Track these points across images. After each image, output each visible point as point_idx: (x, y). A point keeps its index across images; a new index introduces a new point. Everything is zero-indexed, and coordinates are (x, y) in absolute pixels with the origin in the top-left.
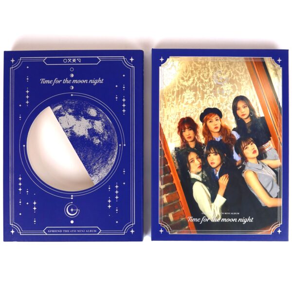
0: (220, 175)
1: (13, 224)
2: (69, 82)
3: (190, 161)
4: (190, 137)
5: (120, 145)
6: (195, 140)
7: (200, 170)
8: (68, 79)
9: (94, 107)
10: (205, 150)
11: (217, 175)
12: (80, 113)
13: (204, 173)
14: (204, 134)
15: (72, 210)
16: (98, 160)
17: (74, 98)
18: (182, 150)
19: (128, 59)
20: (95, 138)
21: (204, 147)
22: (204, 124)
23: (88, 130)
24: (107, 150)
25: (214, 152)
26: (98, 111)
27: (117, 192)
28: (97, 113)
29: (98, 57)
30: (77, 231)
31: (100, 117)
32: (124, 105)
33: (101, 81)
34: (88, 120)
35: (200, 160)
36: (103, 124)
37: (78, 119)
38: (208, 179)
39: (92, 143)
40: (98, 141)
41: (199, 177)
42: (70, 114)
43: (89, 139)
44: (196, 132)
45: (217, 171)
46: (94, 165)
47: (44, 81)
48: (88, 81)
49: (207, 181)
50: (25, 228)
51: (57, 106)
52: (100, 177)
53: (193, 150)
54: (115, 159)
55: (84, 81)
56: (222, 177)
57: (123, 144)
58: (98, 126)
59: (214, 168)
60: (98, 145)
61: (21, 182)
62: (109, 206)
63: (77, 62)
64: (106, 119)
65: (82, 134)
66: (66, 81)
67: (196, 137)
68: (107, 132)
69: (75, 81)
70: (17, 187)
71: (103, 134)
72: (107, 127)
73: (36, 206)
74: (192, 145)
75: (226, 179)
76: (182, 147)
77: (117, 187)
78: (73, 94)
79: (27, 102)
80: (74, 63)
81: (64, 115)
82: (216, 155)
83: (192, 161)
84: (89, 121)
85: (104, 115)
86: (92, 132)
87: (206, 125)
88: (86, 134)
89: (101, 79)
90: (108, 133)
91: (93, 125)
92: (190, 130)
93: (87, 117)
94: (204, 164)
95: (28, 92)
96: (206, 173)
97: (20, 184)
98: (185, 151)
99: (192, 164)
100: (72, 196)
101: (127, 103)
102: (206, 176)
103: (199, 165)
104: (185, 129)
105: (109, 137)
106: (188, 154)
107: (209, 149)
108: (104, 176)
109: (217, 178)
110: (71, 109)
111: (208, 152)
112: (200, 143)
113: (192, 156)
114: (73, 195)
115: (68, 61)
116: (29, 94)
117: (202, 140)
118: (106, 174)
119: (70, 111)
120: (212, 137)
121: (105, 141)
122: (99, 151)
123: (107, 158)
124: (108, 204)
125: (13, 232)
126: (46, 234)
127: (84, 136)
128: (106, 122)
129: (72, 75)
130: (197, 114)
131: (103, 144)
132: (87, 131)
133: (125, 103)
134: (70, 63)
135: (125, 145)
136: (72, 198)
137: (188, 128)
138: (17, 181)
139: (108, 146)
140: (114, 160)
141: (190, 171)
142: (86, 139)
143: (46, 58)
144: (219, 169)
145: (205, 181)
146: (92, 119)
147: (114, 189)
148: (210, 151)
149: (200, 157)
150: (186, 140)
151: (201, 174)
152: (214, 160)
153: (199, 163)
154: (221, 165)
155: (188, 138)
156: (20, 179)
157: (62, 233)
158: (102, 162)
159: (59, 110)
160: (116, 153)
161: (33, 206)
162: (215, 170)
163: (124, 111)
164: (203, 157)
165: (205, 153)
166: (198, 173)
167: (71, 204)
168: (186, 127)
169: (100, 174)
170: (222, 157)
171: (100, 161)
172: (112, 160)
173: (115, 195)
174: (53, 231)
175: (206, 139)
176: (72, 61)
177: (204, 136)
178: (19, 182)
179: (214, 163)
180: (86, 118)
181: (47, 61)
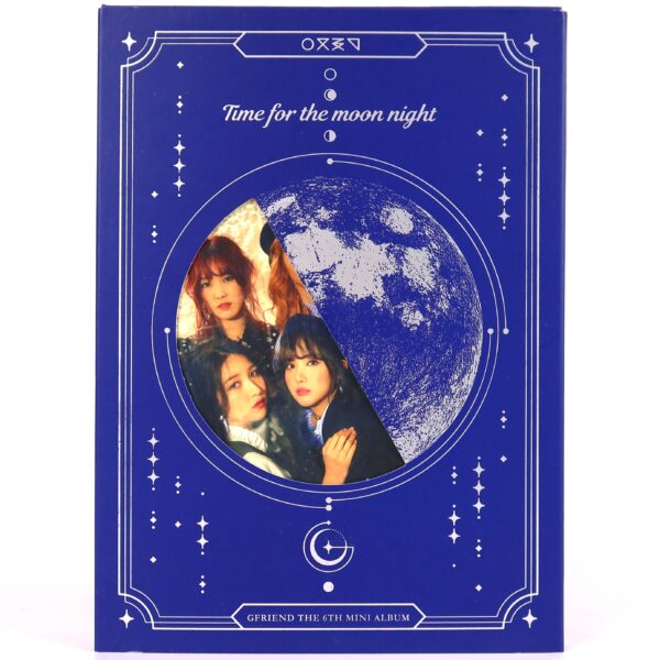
0: (329, 431)
1: (129, 591)
2: (320, 117)
3: (227, 386)
4: (227, 305)
5: (491, 331)
6: (243, 313)
7: (260, 414)
8: (319, 109)
9: (404, 204)
10: (277, 348)
11: (318, 431)
12: (359, 224)
13: (274, 424)
14: (274, 293)
15: (328, 547)
16: (417, 381)
17: (338, 171)
18: (200, 348)
19: (520, 41)
20: (406, 307)
21: (275, 339)
22: (275, 261)
23: (385, 278)
24: (447, 347)
25: (307, 353)
26: (417, 217)
27: (479, 488)
28: (415, 223)
29: (417, 33)
30: (344, 618)
31: (425, 237)
32: (504, 198)
33: (426, 115)
34: (384, 246)
35: (260, 381)
36: (433, 262)
37: (350, 243)
38: (288, 443)
39: (398, 323)
40: (418, 318)
41: (256, 438)
42: (323, 225)
43: (387, 311)
44: (246, 288)
45: (317, 417)
46: (404, 396)
47: (234, 113)
48: (385, 115)
49: (283, 451)
50: (167, 607)
51: (278, 197)
52: (424, 438)
53: (236, 348)
54: (473, 376)
55: (371, 115)
56: (335, 437)
57: (502, 327)
58: (418, 265)
59: (309, 408)
60: (418, 331)
61: (158, 450)
62: (454, 536)
63: (348, 49)
64: (443, 243)
65: (362, 294)
66: (311, 114)
67: (248, 304)
68: (449, 287)
69: (340, 115)
70: (142, 468)
71: (435, 294)
72: (446, 271)
73: (207, 533)
74: (234, 331)
75: (348, 444)
76: (200, 336)
77: (479, 470)
78: (334, 158)
79: (179, 184)
80: (338, 52)
81: (304, 229)
82: (314, 363)
83: (233, 386)
84: (389, 250)
85: (437, 231)
86: (398, 287)
87: (281, 263)
88: (379, 292)
89: (428, 109)
90: (450, 292)
91: (400, 263)
92: (228, 279)
93: (381, 234)
94: (274, 395)
95: (180, 148)
96: (282, 423)
97: (153, 459)
98: (211, 350)
99: (233, 396)
100: (329, 500)
101: (516, 190)
102: (282, 434)
103: (258, 398)
104: (210, 276)
105: (453, 302)
106: (218, 361)
107: (290, 343)
108: (437, 435)
109: (317, 441)
110: (327, 208)
111: (289, 352)
112: (261, 326)
113: (236, 366)
114: (333, 496)
115: (317, 44)
116: (184, 157)
117: (268, 313)
118: (443, 428)
119: (324, 214)
120: (301, 306)
121: (440, 318)
122: (419, 351)
123: (448, 375)
124: (449, 527)
125: (127, 619)
126: (242, 628)
127: (370, 300)
128: (445, 255)
129: (332, 95)
130: (252, 226)
131: (435, 329)
132: (380, 281)
133: (509, 189)
134: (323, 51)
135: (506, 331)
136: (329, 508)
137: (222, 274)
138: (142, 450)
139: (449, 334)
140: (469, 381)
141: (226, 417)
142: (376, 308)
143: (244, 33)
144: (323, 410)
145: (278, 450)
146: (398, 243)
147: (468, 478)
148: (294, 349)
149: (259, 372)
150: (213, 316)
151: (263, 427)
152: (309, 379)
153: (257, 391)
154: (331, 398)
155: (220, 306)
156: (153, 441)
157: (296, 623)
158: (430, 389)
159: (288, 211)
160: (477, 358)
161: (198, 532)
162: (310, 414)
163: (504, 216)
164: (272, 372)
165: (276, 357)
166: (254, 426)
167: (325, 526)
168: (214, 269)
169: (423, 429)
170: (332, 372)
171: (424, 384)
172: (465, 380)
173: (474, 497)
174: (264, 618)
175: (281, 311)
176: (329, 44)
177: (275, 302)
178: (149, 450)
179: (308, 391)
180: (377, 239)
181: (247, 44)
